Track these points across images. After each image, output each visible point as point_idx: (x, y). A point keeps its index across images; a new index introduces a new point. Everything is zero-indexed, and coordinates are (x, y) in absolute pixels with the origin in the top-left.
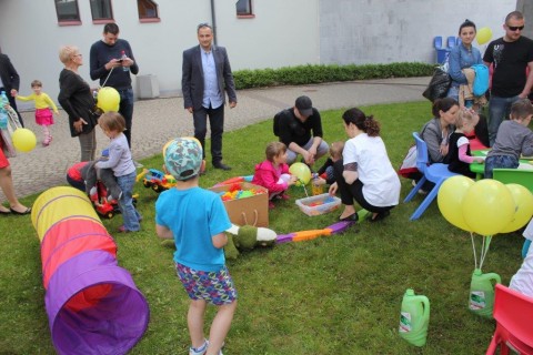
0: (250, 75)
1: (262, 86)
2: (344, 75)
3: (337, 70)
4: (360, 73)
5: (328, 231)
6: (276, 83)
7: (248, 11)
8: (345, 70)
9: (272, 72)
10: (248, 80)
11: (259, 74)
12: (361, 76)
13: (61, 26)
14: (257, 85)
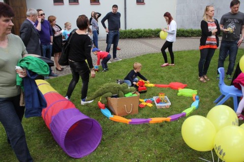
0: (141, 31)
1: (146, 37)
2: (187, 34)
3: (183, 31)
4: (195, 34)
5: (169, 119)
6: (153, 36)
7: (142, 1)
8: (187, 32)
9: (152, 31)
10: (140, 34)
11: (145, 31)
12: (194, 35)
13: (55, 5)
14: (144, 36)
